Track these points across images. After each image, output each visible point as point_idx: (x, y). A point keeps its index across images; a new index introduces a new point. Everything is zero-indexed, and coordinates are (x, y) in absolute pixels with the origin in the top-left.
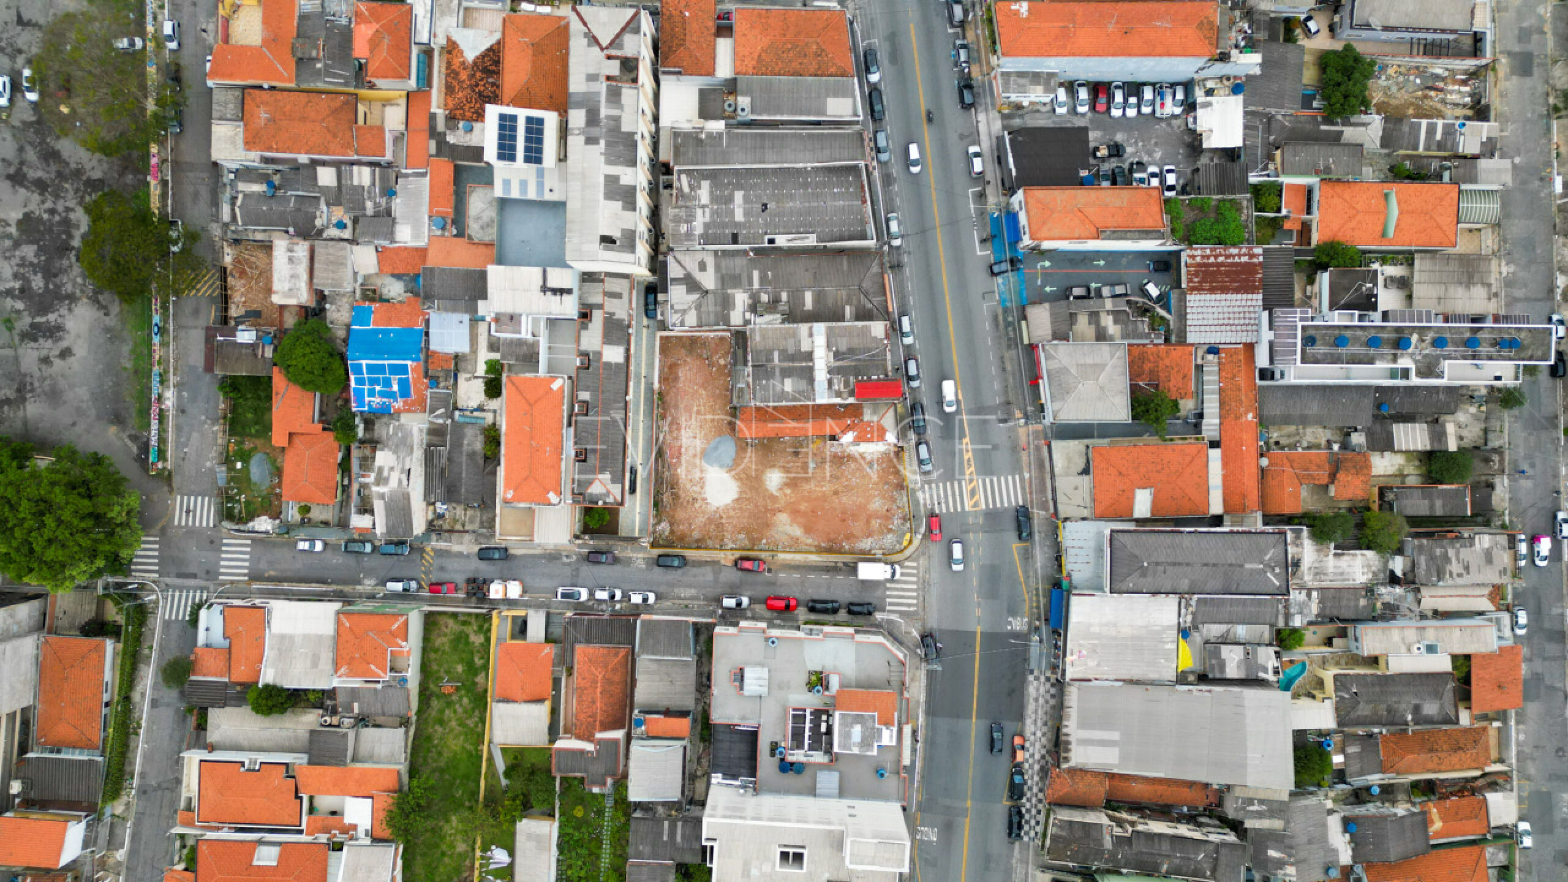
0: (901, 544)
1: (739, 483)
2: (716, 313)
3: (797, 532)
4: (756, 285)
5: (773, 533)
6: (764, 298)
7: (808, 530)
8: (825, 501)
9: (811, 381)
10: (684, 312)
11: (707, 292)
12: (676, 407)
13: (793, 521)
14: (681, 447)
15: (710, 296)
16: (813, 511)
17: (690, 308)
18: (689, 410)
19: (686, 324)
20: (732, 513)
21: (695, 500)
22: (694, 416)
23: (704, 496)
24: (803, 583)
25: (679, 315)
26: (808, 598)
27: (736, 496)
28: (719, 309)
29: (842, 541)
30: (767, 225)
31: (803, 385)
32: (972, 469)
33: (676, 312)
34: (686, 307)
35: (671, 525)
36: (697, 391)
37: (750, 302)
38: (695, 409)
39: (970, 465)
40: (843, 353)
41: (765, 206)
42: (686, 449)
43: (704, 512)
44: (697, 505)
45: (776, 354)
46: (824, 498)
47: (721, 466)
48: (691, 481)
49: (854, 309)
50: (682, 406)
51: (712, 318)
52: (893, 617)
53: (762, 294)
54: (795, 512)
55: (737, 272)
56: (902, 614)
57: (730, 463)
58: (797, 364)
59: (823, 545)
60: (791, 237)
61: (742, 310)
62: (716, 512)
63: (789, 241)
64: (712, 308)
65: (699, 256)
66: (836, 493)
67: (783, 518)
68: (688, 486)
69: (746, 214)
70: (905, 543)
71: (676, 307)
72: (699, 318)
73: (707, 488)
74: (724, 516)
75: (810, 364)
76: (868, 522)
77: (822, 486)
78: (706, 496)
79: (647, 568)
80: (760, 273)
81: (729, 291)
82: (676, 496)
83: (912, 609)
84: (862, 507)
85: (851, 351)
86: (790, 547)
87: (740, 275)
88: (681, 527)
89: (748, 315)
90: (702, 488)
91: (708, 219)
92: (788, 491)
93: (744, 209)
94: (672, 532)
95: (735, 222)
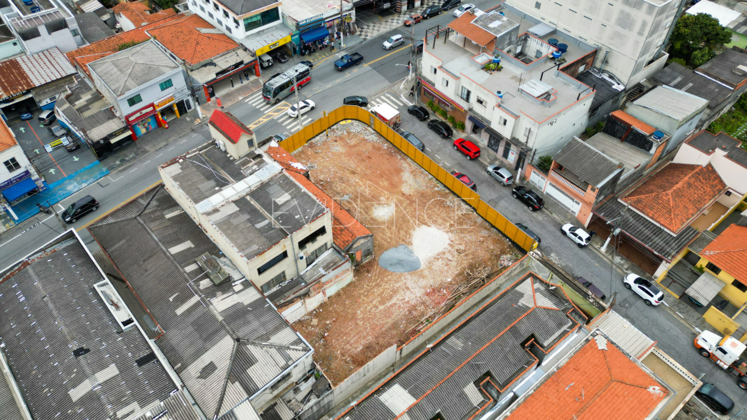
0: (352, 124)
1: (412, 231)
2: (258, 317)
3: (406, 176)
4: (196, 299)
5: (424, 188)
6: (205, 283)
7: (399, 171)
8: (366, 175)
9: (264, 186)
10: (281, 349)
11: (238, 340)
12: (395, 326)
13: (401, 182)
14: (428, 294)
15: (240, 334)
16: (382, 176)
17: (271, 346)
18: (387, 313)
19: (295, 338)
20: (440, 221)
21: (459, 252)
22: (389, 304)
23: (449, 248)
24: (438, 151)
25: (289, 352)
26: (444, 141)
27: (424, 227)
28: (250, 317)
29: (385, 150)
30: (107, 337)
31: (273, 189)
32: (261, 119)
33: (288, 358)
34: (273, 351)
35: (498, 257)
36: (363, 319)
37: (219, 293)
38: (381, 307)
39: (259, 122)
40: (216, 181)
41: (78, 353)
42: (425, 288)
43: (461, 238)
44: (462, 247)
45: (259, 226)
46: (364, 176)
47: (411, 252)
48: (447, 265)
49: (165, 212)
50: (390, 321)
51: (266, 318)
52: (405, 100)
53: (201, 287)
54: (394, 187)
55: (191, 329)
56: (398, 98)
57: (401, 248)
58: (257, 206)
59: (399, 157)
60: (112, 309)
61: (235, 296)
62: (452, 232)
63: (117, 307)
64: (255, 324)
65: (195, 385)
66: (353, 173)
67: (405, 189)
68: (454, 263)
69: (103, 366)
70: (349, 121)
71: (283, 363)
72: (277, 329)
73: (441, 250)
74: (448, 224)
75: (248, 198)
76: (355, 146)
77: (356, 182)
78: (446, 246)
79: (552, 251)
80: (177, 307)
81: (220, 318)
82: (472, 267)
83: (389, 95)
84: (349, 155)
85: (209, 177)
86: (422, 173)
87: (193, 324)
88: (492, 247)
89: (238, 287)
90: (444, 253)
91: (135, 405)
92: (382, 198)
93: (94, 373)
94: (503, 252)
95: (121, 372)
